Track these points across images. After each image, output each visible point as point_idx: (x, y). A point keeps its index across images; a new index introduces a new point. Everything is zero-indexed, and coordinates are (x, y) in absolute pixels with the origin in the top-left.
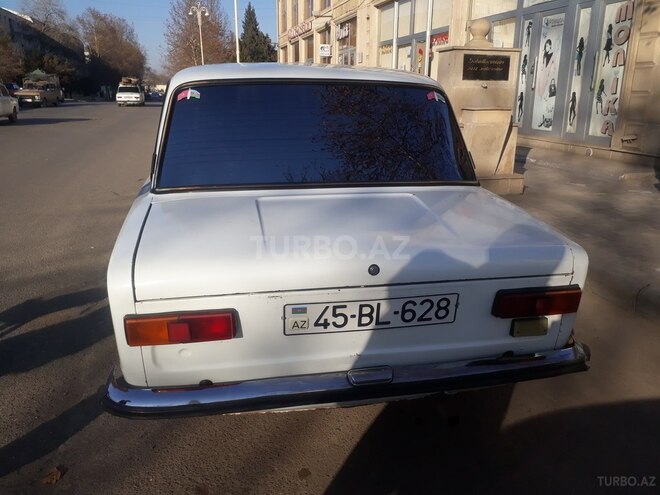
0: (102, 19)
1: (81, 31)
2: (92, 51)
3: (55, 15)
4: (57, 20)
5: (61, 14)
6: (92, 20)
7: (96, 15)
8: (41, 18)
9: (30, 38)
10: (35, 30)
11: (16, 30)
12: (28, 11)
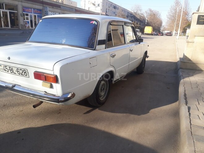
0: (152, 11)
1: (145, 15)
2: (148, 21)
3: (139, 11)
4: (139, 12)
5: (141, 10)
6: (149, 12)
7: (151, 10)
8: (135, 12)
9: (132, 17)
10: (133, 15)
11: (129, 15)
12: (132, 10)
